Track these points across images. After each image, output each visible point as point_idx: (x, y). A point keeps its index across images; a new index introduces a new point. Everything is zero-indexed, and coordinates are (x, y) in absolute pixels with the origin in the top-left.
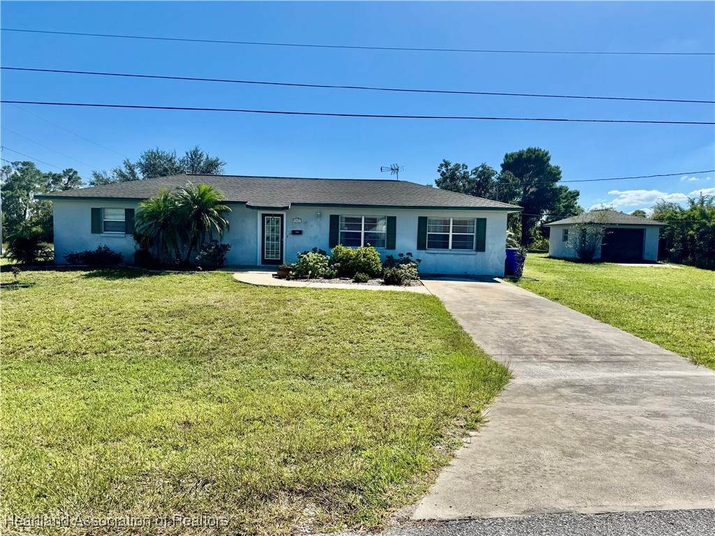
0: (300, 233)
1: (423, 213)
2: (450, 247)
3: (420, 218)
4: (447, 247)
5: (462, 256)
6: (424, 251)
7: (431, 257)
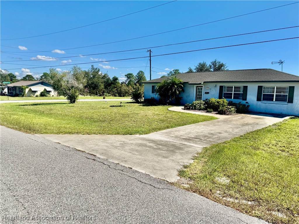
0: (208, 93)
1: (261, 84)
2: (274, 100)
3: (259, 87)
4: (273, 100)
5: (280, 105)
6: (260, 102)
7: (264, 105)
